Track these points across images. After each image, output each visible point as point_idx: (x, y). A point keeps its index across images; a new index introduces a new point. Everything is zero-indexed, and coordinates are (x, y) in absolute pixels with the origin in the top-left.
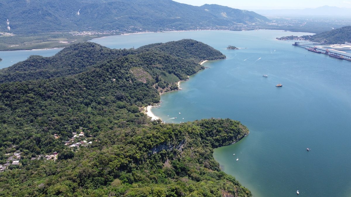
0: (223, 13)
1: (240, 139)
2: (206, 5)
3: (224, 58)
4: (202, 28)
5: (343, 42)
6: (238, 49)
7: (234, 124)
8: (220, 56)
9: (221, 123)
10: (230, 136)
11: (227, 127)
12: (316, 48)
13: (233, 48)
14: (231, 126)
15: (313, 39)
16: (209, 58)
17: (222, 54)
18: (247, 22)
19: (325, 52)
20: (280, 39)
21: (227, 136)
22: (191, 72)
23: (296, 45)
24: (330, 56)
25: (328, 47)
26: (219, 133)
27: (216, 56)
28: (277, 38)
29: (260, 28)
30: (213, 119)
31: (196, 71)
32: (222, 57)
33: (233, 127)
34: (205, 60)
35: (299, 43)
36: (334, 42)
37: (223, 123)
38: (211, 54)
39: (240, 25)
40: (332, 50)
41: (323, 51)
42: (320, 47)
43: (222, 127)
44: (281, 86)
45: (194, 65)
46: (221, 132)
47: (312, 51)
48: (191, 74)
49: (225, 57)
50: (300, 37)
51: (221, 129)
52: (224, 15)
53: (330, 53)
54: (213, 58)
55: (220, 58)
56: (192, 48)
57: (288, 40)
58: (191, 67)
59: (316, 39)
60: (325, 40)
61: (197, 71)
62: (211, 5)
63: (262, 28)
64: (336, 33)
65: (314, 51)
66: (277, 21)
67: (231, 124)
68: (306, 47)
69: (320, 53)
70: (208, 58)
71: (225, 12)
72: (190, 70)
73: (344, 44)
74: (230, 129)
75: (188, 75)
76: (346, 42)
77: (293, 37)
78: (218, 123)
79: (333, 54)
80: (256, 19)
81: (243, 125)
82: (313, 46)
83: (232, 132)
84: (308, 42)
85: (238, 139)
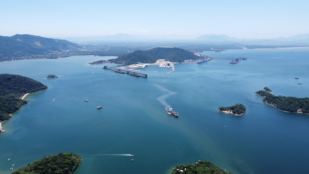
0: (36, 42)
2: (17, 35)
3: (45, 88)
4: (17, 58)
5: (137, 63)
6: (58, 77)
7: (68, 157)
8: (41, 87)
9: (54, 159)
10: (66, 170)
11: (61, 163)
12: (120, 70)
13: (53, 77)
14: (65, 160)
15: (116, 61)
16: (31, 90)
17: (43, 85)
18: (61, 49)
19: (127, 72)
20: (92, 64)
21: (63, 172)
22: (13, 110)
23: (105, 68)
24: (131, 75)
25: (128, 67)
26: (54, 171)
27: (37, 88)
28: (90, 63)
29: (74, 55)
30: (46, 158)
31: (18, 107)
32: (44, 87)
33: (67, 161)
34: (26, 94)
35: (107, 66)
36: (131, 63)
37: (57, 159)
38: (32, 86)
39: (55, 52)
40: (131, 69)
41: (125, 72)
42: (123, 68)
43: (57, 164)
44: (100, 108)
45: (15, 102)
46: (56, 169)
47: (118, 72)
48: (14, 112)
49: (47, 87)
50: (107, 61)
51: (55, 166)
52: (38, 44)
53: (130, 73)
54: (35, 90)
55: (42, 89)
56: (9, 83)
57: (98, 64)
58: (12, 104)
59: (119, 62)
60: (125, 62)
61: (20, 107)
62: (23, 35)
63: (75, 55)
64: (131, 56)
65: (119, 72)
66: (87, 47)
67: (65, 158)
68: (113, 70)
69: (123, 73)
70: (29, 91)
71: (38, 42)
72: (12, 108)
73: (138, 64)
74: (65, 164)
75: (10, 113)
76: (139, 63)
77: (102, 61)
78: (52, 161)
79: (133, 73)
80: (69, 47)
81: (75, 155)
82: (118, 68)
83: (67, 165)
84: (114, 65)
85: (74, 170)
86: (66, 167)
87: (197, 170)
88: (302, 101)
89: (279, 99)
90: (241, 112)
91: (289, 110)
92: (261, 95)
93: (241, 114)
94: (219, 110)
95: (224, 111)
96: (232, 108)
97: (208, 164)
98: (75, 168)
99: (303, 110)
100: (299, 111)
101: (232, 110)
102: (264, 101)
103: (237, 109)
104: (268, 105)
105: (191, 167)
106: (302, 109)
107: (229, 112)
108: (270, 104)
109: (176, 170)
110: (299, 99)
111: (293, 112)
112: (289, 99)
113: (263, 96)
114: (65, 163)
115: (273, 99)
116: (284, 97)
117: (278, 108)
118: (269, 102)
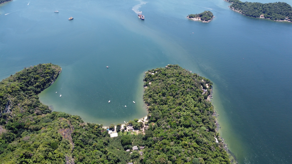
1: (56, 78)
7: (47, 67)
9: (35, 70)
10: (48, 79)
11: (42, 73)
14: (45, 70)
21: (45, 80)
26: (37, 80)
30: (27, 69)
33: (47, 71)
37: (37, 70)
43: (38, 74)
46: (39, 78)
51: (37, 76)
67: (45, 68)
78: (33, 71)
81: (54, 65)
85: (55, 78)
86: (47, 76)
87: (166, 73)
88: (266, 6)
89: (245, 5)
90: (209, 19)
91: (253, 15)
92: (229, 2)
93: (209, 21)
94: (188, 17)
95: (193, 19)
96: (201, 16)
97: (176, 67)
98: (56, 77)
99: (265, 16)
100: (262, 16)
101: (200, 17)
102: (231, 7)
103: (205, 16)
104: (234, 11)
105: (162, 71)
106: (264, 14)
107: (198, 19)
108: (236, 10)
109: (148, 73)
110: (263, 5)
111: (256, 17)
112: (254, 5)
113: (231, 2)
114: (46, 72)
115: (240, 6)
116: (250, 3)
117: (243, 14)
118: (235, 8)
